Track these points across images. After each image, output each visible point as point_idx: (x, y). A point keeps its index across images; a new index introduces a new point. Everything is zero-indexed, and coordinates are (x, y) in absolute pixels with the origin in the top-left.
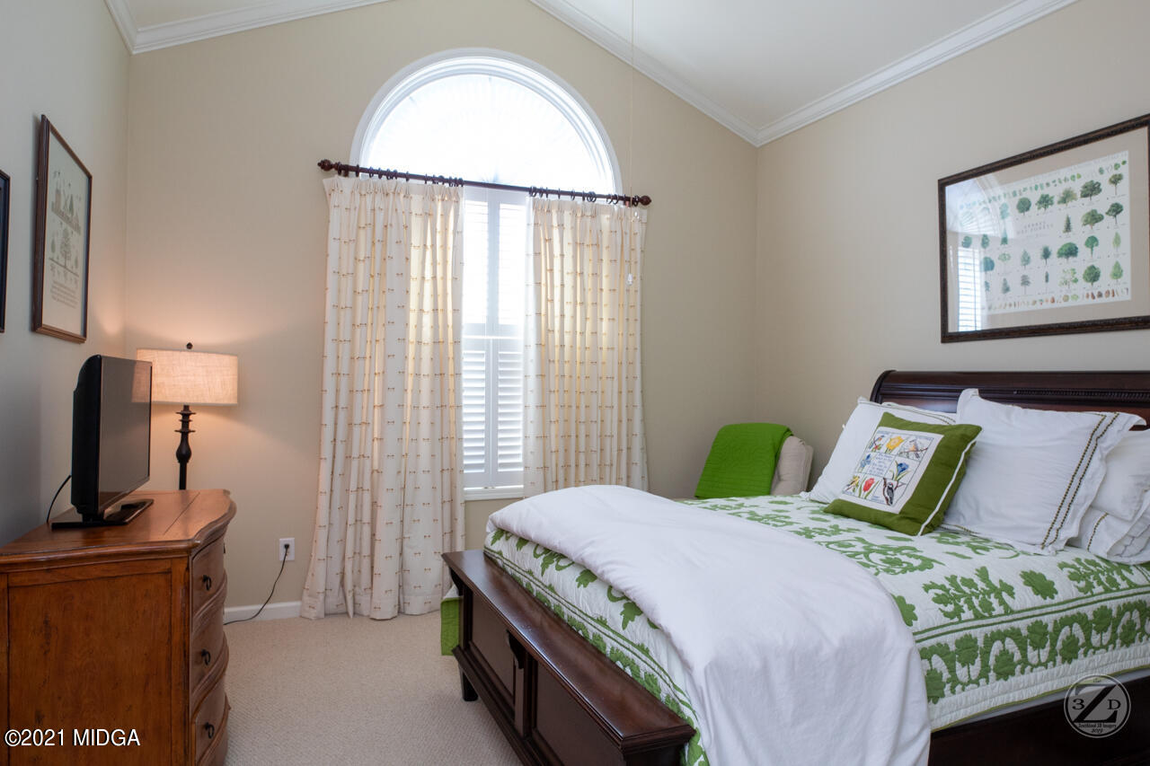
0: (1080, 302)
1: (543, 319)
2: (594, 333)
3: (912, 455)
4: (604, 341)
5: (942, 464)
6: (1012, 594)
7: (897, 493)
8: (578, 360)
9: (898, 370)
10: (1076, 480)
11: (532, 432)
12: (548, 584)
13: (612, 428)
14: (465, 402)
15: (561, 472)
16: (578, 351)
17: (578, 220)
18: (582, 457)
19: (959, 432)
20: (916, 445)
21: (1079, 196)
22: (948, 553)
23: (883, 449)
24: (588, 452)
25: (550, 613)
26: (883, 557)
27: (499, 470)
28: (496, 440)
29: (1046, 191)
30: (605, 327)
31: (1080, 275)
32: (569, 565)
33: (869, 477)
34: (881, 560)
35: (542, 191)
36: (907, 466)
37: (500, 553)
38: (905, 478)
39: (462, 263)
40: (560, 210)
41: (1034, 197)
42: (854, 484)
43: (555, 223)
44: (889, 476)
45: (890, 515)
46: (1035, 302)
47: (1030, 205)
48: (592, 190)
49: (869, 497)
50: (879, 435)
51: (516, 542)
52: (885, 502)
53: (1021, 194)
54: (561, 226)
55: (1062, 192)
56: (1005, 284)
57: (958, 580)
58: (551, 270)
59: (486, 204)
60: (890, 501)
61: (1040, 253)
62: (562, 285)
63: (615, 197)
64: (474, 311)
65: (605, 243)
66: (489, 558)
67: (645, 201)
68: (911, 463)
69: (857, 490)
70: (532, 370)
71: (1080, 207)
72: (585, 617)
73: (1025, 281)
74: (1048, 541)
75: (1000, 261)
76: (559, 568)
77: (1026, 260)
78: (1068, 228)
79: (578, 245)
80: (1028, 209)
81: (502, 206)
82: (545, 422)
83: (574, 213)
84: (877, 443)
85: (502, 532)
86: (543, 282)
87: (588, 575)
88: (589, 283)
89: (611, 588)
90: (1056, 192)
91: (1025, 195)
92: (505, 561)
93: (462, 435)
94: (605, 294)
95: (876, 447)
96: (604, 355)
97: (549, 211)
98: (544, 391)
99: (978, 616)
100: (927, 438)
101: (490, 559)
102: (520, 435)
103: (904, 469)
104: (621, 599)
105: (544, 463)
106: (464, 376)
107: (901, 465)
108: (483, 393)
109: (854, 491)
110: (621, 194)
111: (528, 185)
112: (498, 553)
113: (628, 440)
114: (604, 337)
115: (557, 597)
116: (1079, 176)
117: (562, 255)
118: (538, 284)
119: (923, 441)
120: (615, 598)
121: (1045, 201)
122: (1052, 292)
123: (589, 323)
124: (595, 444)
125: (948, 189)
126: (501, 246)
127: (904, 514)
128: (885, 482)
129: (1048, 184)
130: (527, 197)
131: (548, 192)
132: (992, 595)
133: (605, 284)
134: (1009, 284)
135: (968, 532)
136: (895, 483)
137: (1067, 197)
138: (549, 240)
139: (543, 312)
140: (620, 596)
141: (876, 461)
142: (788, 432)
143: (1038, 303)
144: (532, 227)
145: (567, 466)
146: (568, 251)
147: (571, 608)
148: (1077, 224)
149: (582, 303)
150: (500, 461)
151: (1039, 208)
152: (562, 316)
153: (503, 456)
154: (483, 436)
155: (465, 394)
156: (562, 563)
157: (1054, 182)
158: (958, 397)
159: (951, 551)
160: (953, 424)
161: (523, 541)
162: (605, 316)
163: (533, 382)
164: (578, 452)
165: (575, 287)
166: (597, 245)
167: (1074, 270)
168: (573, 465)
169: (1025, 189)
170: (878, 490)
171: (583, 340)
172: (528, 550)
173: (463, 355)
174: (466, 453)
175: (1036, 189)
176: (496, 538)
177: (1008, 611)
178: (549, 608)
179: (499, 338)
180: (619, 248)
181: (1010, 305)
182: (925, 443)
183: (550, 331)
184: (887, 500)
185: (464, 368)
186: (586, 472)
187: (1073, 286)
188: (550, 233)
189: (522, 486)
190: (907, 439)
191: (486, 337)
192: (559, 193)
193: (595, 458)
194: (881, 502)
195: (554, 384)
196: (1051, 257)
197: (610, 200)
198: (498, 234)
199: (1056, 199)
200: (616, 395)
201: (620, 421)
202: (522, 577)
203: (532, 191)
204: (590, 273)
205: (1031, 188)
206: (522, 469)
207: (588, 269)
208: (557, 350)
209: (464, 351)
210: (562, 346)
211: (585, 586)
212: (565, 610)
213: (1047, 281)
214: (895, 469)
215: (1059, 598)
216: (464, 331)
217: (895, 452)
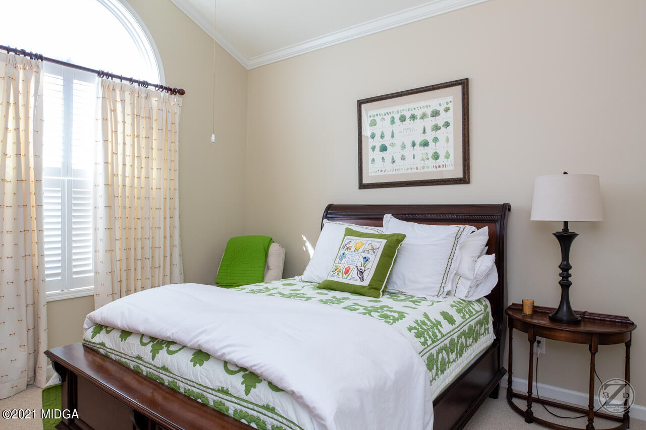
0: (430, 171)
1: (110, 166)
2: (147, 178)
3: (371, 252)
4: (154, 184)
5: (387, 256)
6: (441, 326)
7: (365, 274)
8: (136, 195)
9: (335, 204)
10: (450, 261)
11: (101, 247)
12: (160, 365)
13: (159, 242)
14: (45, 227)
15: (124, 275)
16: (136, 190)
17: (135, 99)
18: (139, 263)
19: (395, 238)
20: (372, 246)
21: (430, 116)
22: (404, 307)
23: (353, 249)
24: (144, 259)
25: (164, 388)
26: (379, 314)
27: (74, 277)
28: (70, 254)
29: (413, 112)
30: (154, 174)
31: (430, 156)
32: (180, 349)
33: (347, 266)
34: (379, 316)
35: (108, 75)
36: (369, 258)
37: (103, 344)
38: (369, 265)
39: (42, 120)
40: (122, 90)
41: (408, 115)
42: (337, 270)
43: (118, 99)
44: (359, 265)
45: (364, 287)
46: (408, 169)
47: (406, 119)
48: (146, 80)
49: (349, 277)
50: (348, 241)
51: (120, 334)
52: (359, 280)
53: (401, 112)
54: (123, 101)
55: (421, 113)
56: (393, 159)
57: (419, 322)
58: (116, 132)
59: (62, 78)
60: (362, 279)
61: (411, 144)
62: (124, 143)
63: (161, 87)
64: (51, 159)
65: (154, 117)
66: (91, 349)
67: (182, 92)
68: (371, 256)
69: (341, 274)
70: (101, 202)
71: (430, 122)
72: (205, 389)
73: (403, 158)
74: (440, 294)
75: (390, 147)
76: (171, 353)
77: (404, 147)
78: (424, 132)
79: (136, 116)
80: (405, 121)
81: (75, 81)
82: (111, 239)
83: (132, 93)
84: (348, 246)
85: (100, 327)
86: (110, 140)
87: (201, 355)
88: (143, 142)
89: (226, 363)
90: (418, 113)
91: (403, 113)
92: (108, 350)
93: (43, 252)
94: (155, 152)
95: (348, 248)
96: (154, 192)
97: (114, 90)
98: (111, 217)
99: (433, 342)
100: (378, 242)
101: (89, 349)
102: (91, 249)
103: (367, 260)
104: (238, 371)
105: (112, 269)
106: (45, 207)
107: (365, 258)
108: (60, 220)
109: (338, 274)
110: (164, 85)
111: (98, 69)
112: (100, 344)
113: (170, 249)
114: (154, 181)
115: (172, 375)
116: (430, 106)
117: (124, 122)
118: (106, 141)
119: (376, 243)
120: (232, 371)
121: (413, 117)
122: (416, 164)
123: (143, 171)
124: (148, 254)
125: (363, 106)
126: (74, 111)
127: (371, 286)
128: (357, 268)
129: (414, 109)
130: (97, 79)
131: (112, 76)
132: (435, 328)
133: (155, 145)
134: (395, 159)
135: (401, 293)
136: (363, 269)
137: (423, 116)
138: (114, 110)
139: (110, 161)
140: (237, 369)
141: (350, 256)
142: (271, 241)
143: (410, 169)
144: (100, 100)
145: (128, 270)
146: (129, 120)
147: (188, 382)
148: (428, 130)
149: (138, 157)
150: (74, 270)
151: (410, 121)
152: (124, 165)
153: (75, 266)
154: (60, 252)
155: (45, 220)
156: (173, 348)
157: (418, 108)
158: (383, 218)
159: (405, 305)
160: (382, 233)
161: (126, 333)
162: (155, 167)
163: (101, 212)
164: (136, 260)
165: (133, 145)
166: (150, 118)
167: (427, 153)
168: (133, 269)
169: (403, 110)
170: (354, 273)
171: (139, 183)
172: (133, 340)
173: (43, 192)
174: (47, 266)
175: (409, 111)
176: (95, 333)
177: (443, 336)
178: (163, 384)
179: (72, 179)
180: (165, 122)
181: (396, 170)
182: (378, 245)
183: (115, 175)
184: (360, 278)
185: (45, 201)
186: (142, 273)
187: (427, 161)
188: (115, 105)
189: (93, 287)
190: (366, 243)
191: (61, 178)
192: (121, 78)
193: (148, 263)
194: (357, 280)
195: (118, 212)
196: (416, 146)
197: (157, 89)
198: (72, 101)
199: (419, 117)
200: (162, 219)
201: (165, 237)
202: (128, 361)
203: (101, 74)
204: (144, 136)
205: (406, 110)
206: (92, 274)
207: (143, 134)
208: (120, 189)
209: (44, 188)
210: (124, 186)
211: (201, 365)
212: (181, 384)
213: (414, 158)
214: (362, 260)
215: (457, 324)
216: (44, 173)
217: (361, 250)
